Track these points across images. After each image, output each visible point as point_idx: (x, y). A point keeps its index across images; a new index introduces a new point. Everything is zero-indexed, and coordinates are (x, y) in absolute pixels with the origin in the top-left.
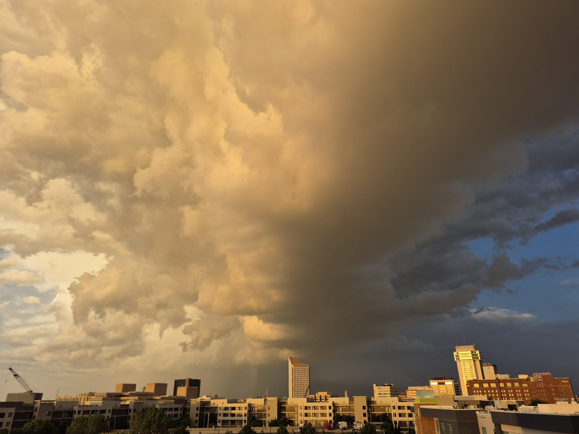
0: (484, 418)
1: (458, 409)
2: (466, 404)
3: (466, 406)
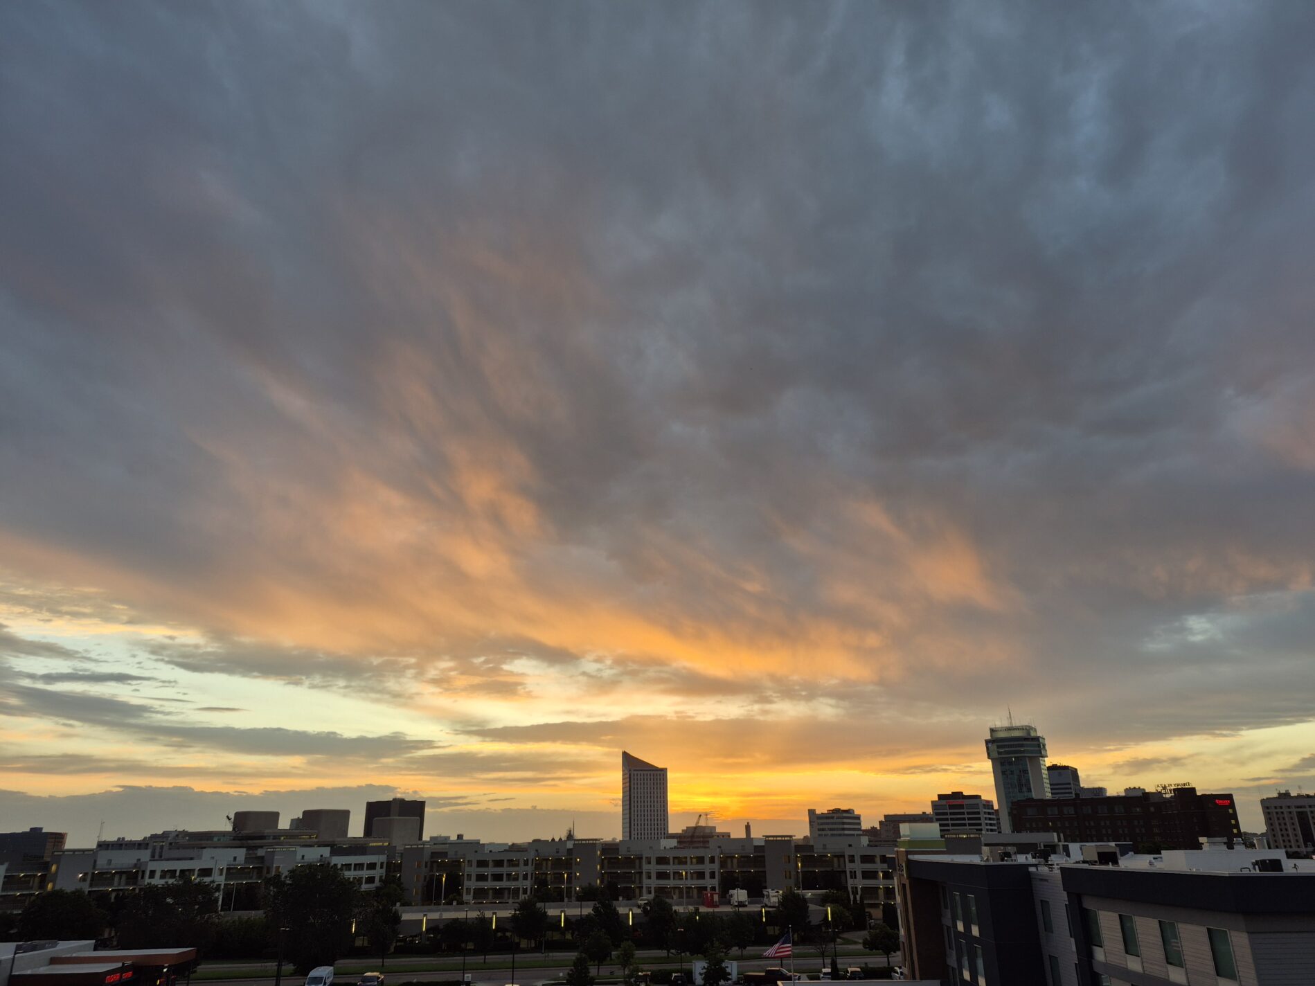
1: (991, 862)
2: (1007, 851)
3: (1008, 855)
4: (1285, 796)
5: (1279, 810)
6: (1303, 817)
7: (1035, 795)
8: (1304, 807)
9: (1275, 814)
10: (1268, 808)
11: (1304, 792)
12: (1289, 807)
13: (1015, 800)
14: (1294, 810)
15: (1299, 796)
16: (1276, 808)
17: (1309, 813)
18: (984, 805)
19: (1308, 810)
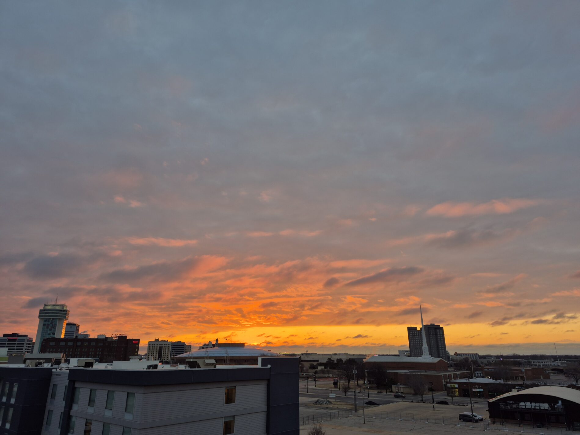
0: (60, 375)
1: (30, 367)
2: (40, 362)
3: (40, 364)
4: (157, 341)
7: (56, 336)
9: (152, 347)
10: (150, 345)
11: (164, 340)
13: (46, 338)
14: (158, 346)
17: (163, 347)
18: (28, 340)
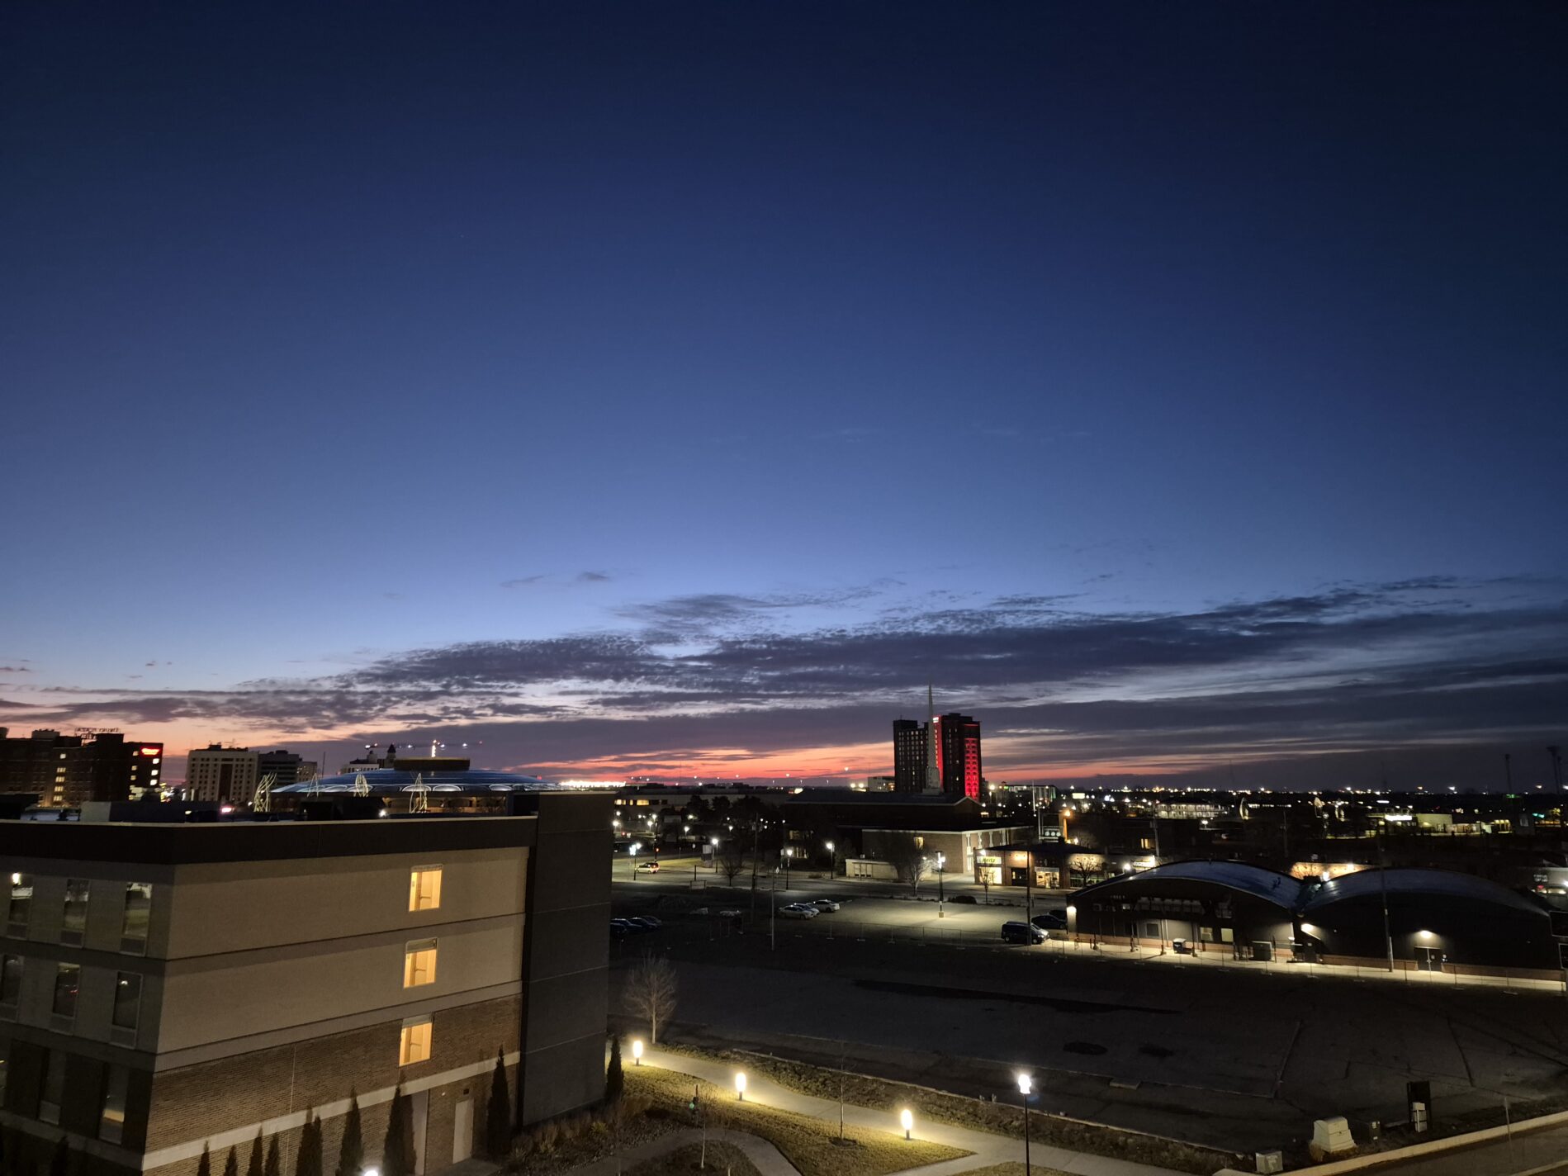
4: (215, 748)
5: (205, 763)
6: (226, 770)
8: (231, 760)
9: (199, 766)
10: (194, 760)
11: (236, 747)
12: (216, 760)
14: (220, 763)
15: (231, 750)
16: (203, 760)
17: (234, 767)
19: (234, 763)
